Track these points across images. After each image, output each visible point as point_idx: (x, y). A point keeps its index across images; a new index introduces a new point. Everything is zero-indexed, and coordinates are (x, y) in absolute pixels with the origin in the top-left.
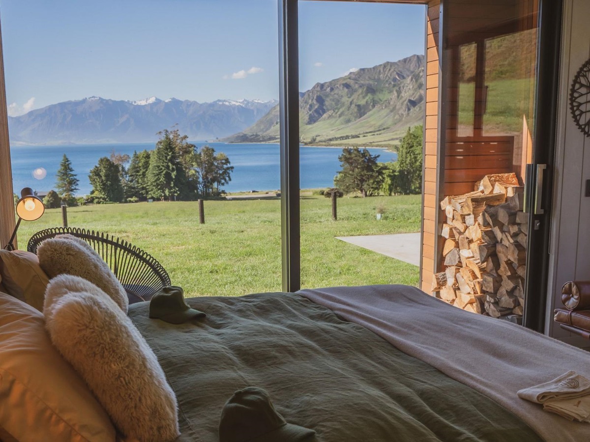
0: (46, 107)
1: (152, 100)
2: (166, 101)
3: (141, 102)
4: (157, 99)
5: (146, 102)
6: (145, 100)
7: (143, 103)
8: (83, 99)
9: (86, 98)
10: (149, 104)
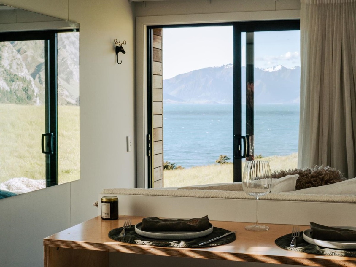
0: (191, 72)
1: (278, 68)
2: (292, 69)
3: (268, 69)
4: (283, 67)
5: (274, 69)
6: (272, 68)
7: (271, 70)
8: (222, 66)
9: (224, 65)
10: (276, 72)
